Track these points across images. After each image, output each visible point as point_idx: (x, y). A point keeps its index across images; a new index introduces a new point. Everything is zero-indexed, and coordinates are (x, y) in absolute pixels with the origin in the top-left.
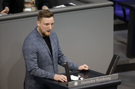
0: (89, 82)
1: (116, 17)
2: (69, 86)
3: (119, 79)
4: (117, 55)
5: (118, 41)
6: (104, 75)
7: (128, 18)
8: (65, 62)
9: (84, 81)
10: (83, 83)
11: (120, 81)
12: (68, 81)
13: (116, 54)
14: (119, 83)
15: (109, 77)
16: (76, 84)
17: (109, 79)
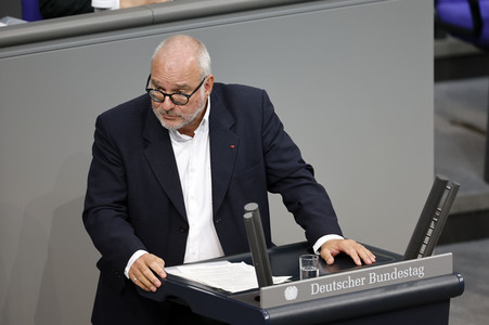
0: (341, 286)
1: (442, 27)
2: (265, 304)
3: (455, 273)
4: (446, 182)
5: (454, 122)
6: (398, 258)
7: (487, 31)
9: (321, 283)
10: (319, 289)
11: (461, 280)
12: (261, 284)
13: (442, 177)
14: (457, 290)
15: (418, 265)
16: (291, 294)
17: (420, 273)
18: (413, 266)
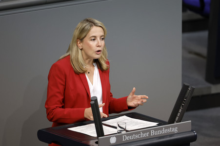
0: (137, 136)
3: (192, 131)
5: (190, 52)
6: (165, 123)
7: (207, 8)
8: (92, 100)
9: (127, 135)
10: (127, 138)
11: (196, 134)
12: (99, 136)
14: (194, 138)
15: (174, 127)
16: (113, 140)
17: (175, 130)
18: (172, 127)
